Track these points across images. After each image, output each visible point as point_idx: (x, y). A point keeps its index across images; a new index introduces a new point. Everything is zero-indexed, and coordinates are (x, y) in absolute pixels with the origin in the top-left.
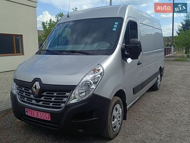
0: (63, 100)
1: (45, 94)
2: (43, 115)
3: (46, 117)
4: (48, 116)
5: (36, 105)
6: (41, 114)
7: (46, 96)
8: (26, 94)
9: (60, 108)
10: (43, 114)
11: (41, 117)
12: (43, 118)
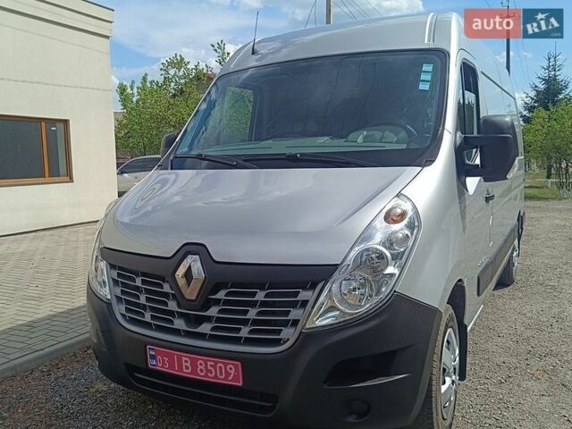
0: (291, 317)
1: (221, 295)
2: (214, 366)
3: (228, 374)
4: (233, 372)
5: (189, 334)
6: (206, 365)
7: (227, 302)
8: (148, 299)
9: (278, 342)
10: (216, 363)
11: (206, 376)
12: (216, 377)
